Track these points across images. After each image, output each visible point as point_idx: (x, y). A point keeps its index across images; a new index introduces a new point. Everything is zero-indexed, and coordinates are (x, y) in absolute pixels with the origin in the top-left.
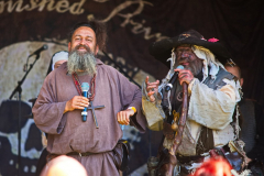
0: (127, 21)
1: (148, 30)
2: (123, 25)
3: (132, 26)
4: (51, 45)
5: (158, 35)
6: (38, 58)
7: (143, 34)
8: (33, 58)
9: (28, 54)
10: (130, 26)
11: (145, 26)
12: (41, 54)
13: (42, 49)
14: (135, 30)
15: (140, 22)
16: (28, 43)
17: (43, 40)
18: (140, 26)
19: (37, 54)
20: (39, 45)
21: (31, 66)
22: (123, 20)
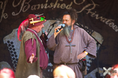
0: (89, 12)
1: (97, 15)
2: (87, 13)
3: (91, 14)
4: (58, 21)
5: (101, 17)
6: (53, 27)
7: (95, 17)
8: (51, 27)
9: (50, 25)
10: (90, 14)
11: (96, 14)
12: (55, 25)
13: (55, 23)
14: (92, 16)
15: (94, 12)
16: (49, 21)
17: (55, 20)
18: (94, 14)
19: (53, 25)
20: (54, 21)
21: (51, 30)
22: (87, 11)
